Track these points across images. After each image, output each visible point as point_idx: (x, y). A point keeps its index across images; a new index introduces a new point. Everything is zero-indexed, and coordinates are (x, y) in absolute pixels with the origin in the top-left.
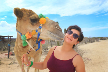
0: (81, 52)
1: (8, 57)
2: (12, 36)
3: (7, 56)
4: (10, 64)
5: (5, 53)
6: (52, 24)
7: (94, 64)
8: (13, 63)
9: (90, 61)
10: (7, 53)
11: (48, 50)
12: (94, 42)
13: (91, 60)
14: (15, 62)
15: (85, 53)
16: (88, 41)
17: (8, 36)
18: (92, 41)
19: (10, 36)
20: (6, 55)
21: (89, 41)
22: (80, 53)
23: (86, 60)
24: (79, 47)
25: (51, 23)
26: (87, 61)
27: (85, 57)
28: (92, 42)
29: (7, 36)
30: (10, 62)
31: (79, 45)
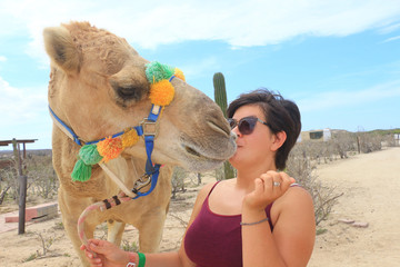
0: (323, 196)
1: (22, 231)
2: (32, 141)
3: (16, 225)
4: (32, 258)
5: (7, 211)
6: (197, 107)
7: (384, 244)
8: (42, 251)
9: (366, 230)
10: (16, 214)
11: (184, 191)
12: (378, 148)
13: (367, 226)
14: (52, 247)
15: (340, 200)
16: (353, 149)
17: (15, 142)
18: (370, 144)
19: (24, 142)
20: (9, 221)
21: (355, 145)
22: (321, 199)
23: (345, 226)
24: (313, 173)
25: (195, 102)
26: (353, 231)
27: (341, 216)
28: (369, 151)
29: (10, 142)
30: (28, 251)
31: (314, 168)
